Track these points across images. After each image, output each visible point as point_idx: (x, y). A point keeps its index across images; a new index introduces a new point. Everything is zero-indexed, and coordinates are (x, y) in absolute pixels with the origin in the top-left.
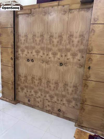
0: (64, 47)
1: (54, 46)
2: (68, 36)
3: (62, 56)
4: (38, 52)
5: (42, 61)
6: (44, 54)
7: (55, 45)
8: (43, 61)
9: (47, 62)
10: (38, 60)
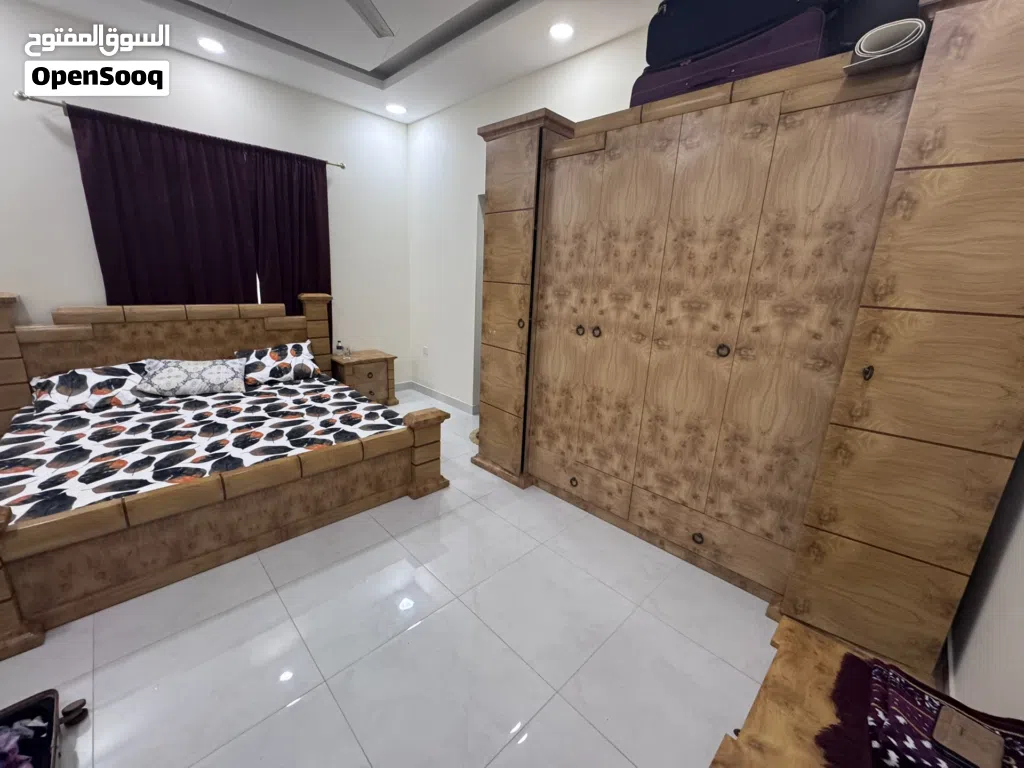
0: (744, 279)
1: (693, 271)
2: (763, 230)
3: (728, 316)
4: (621, 299)
5: (638, 333)
6: (646, 306)
7: (700, 269)
8: (641, 336)
9: (659, 340)
10: (620, 332)
